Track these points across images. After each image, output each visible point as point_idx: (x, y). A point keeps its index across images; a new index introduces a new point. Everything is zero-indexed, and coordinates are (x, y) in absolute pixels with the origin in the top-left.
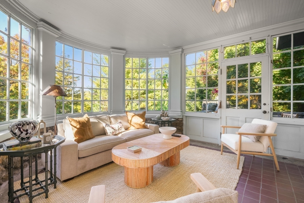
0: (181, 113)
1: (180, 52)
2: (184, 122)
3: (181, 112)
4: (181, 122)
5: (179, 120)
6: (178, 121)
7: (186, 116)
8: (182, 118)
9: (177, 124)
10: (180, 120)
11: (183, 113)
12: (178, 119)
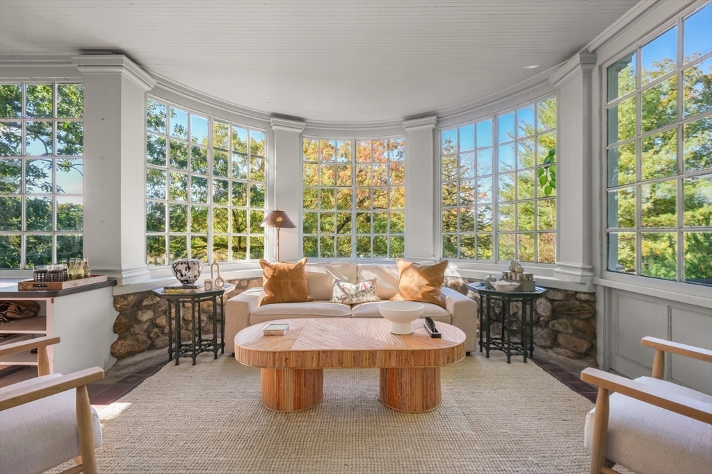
0: (590, 274)
1: (578, 65)
2: (601, 307)
3: (592, 270)
4: (584, 305)
5: (578, 296)
6: (577, 300)
7: (610, 289)
8: (593, 294)
9: (570, 310)
10: (583, 297)
11: (599, 273)
12: (577, 293)
